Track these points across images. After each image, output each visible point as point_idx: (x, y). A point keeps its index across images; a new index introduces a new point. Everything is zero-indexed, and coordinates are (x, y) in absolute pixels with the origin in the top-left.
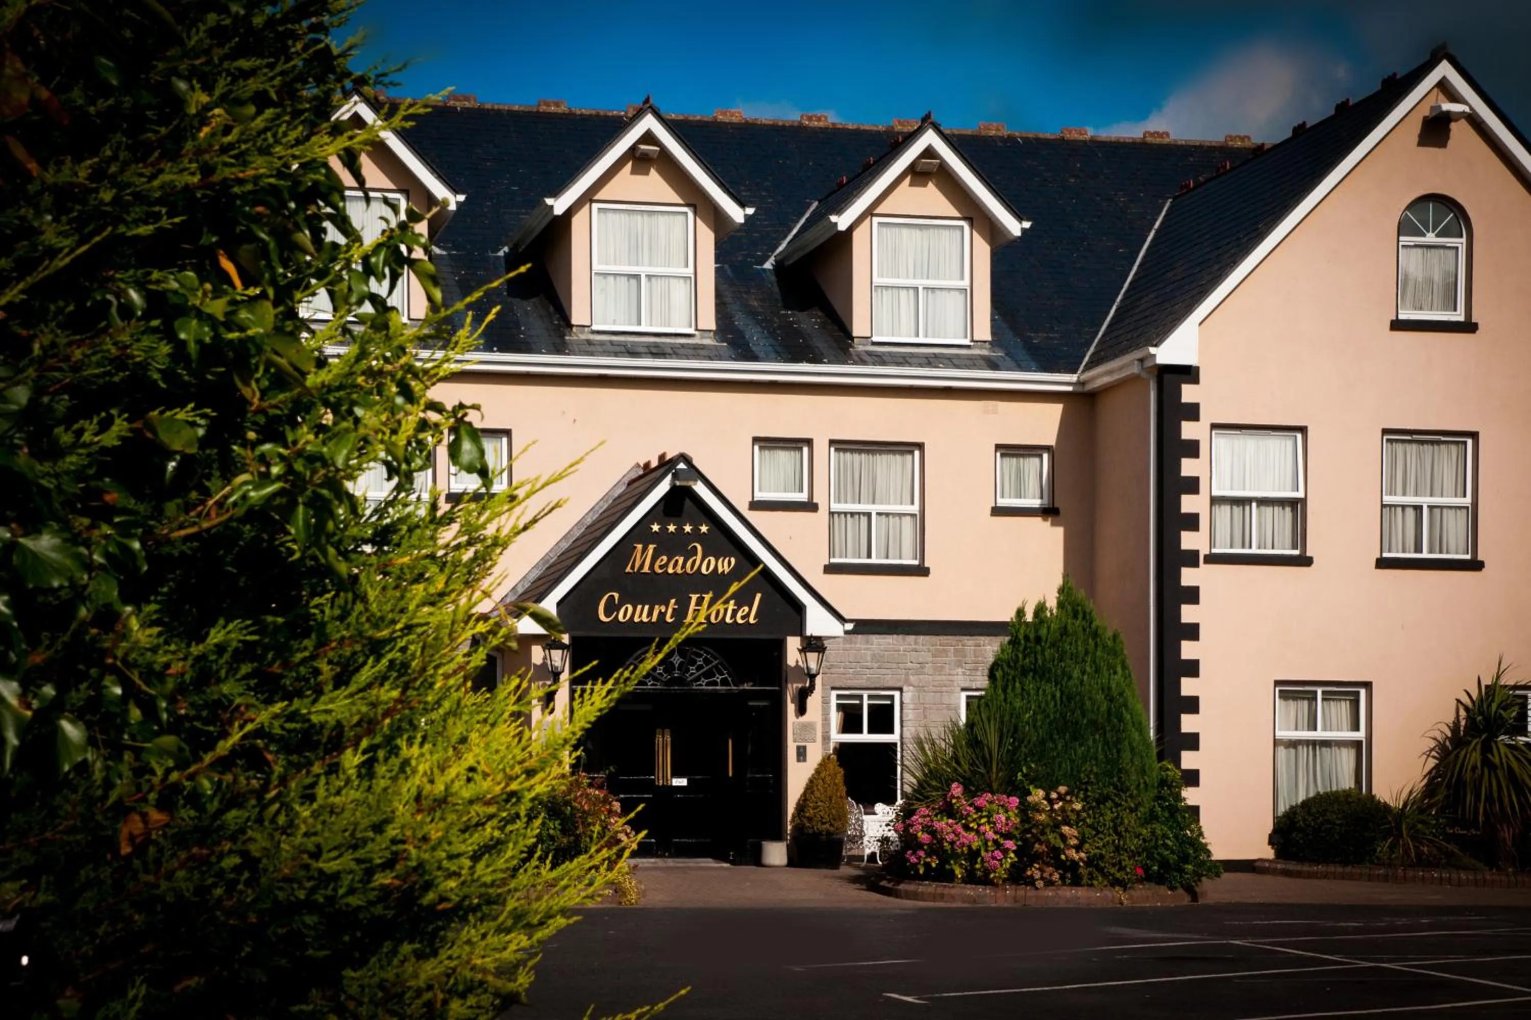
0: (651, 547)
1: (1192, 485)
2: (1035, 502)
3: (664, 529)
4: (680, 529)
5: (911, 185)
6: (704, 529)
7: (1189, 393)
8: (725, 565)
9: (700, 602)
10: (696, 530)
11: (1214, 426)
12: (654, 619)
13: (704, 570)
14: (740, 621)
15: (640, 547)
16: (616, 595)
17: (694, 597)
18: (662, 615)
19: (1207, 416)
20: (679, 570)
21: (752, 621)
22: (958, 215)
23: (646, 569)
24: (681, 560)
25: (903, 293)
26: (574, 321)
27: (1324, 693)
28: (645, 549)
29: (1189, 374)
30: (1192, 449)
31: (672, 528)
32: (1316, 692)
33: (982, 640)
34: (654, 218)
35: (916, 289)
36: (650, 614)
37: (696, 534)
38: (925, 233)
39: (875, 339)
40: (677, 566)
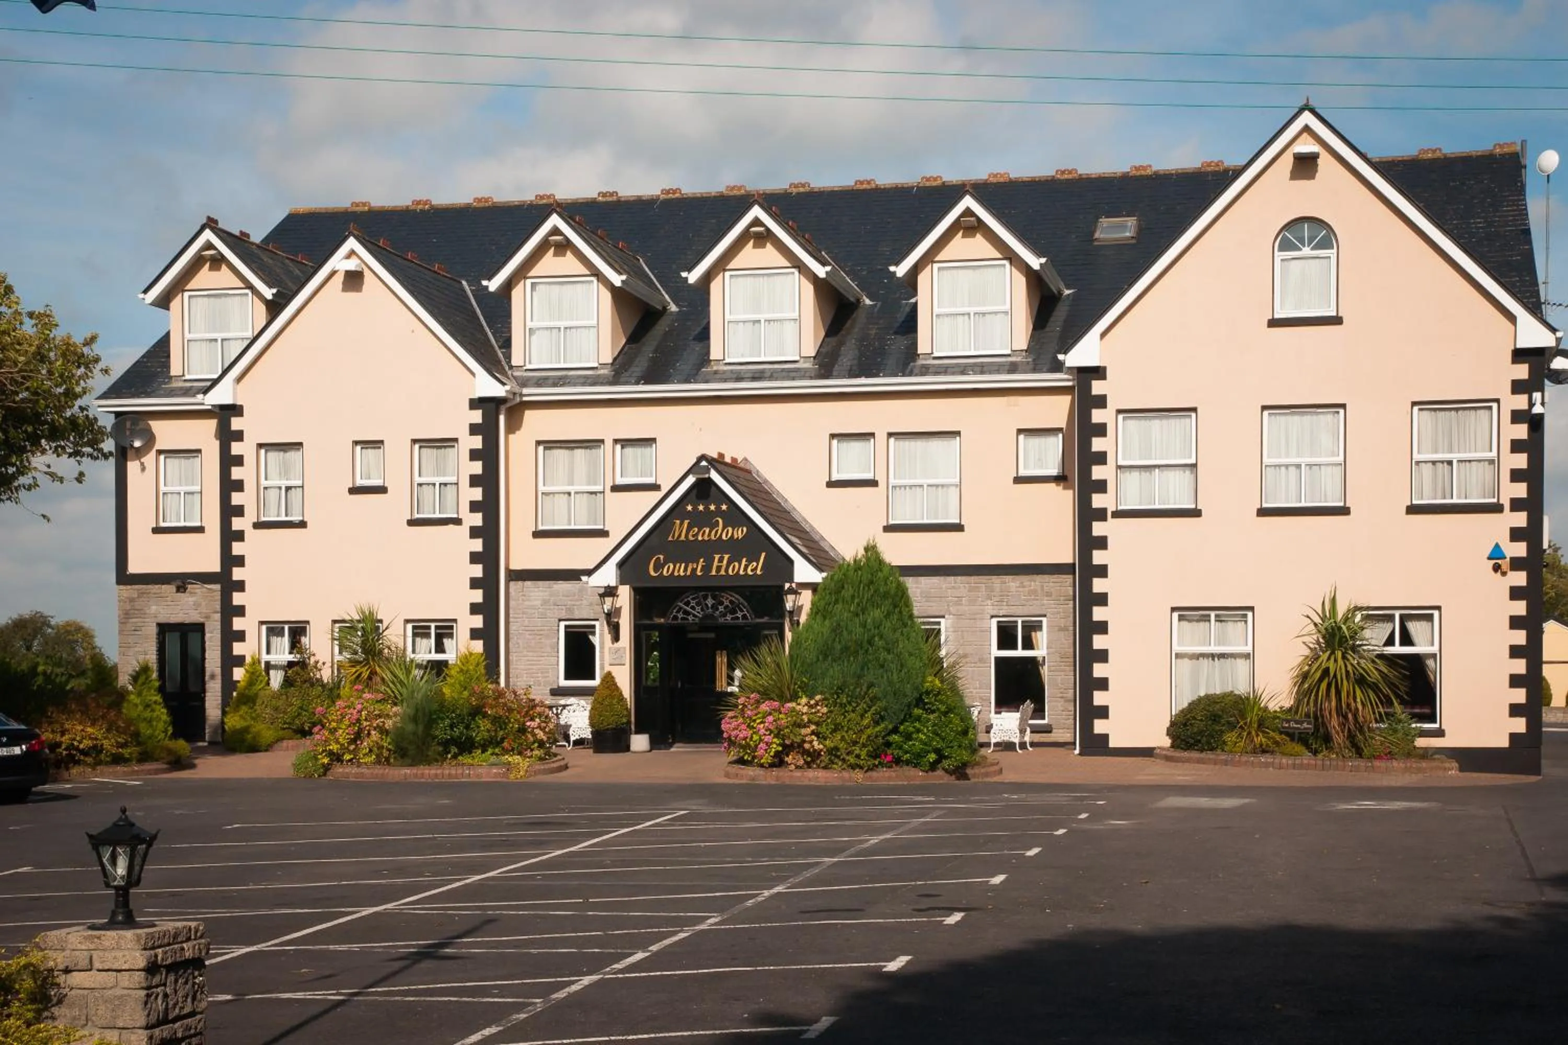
0: (686, 522)
1: (1101, 458)
2: (1054, 471)
3: (695, 508)
4: (707, 508)
5: (963, 237)
6: (724, 507)
7: (1097, 388)
8: (740, 533)
9: (721, 560)
10: (718, 508)
11: (1119, 411)
12: (688, 573)
13: (724, 537)
14: (750, 573)
15: (678, 522)
16: (662, 557)
17: (717, 557)
18: (694, 570)
19: (1113, 404)
20: (706, 538)
21: (759, 572)
22: (1000, 256)
23: (683, 538)
24: (707, 530)
25: (960, 318)
26: (712, 358)
27: (1216, 616)
28: (682, 524)
29: (1098, 372)
30: (1101, 430)
31: (701, 508)
32: (1209, 616)
33: (1008, 578)
34: (772, 278)
35: (969, 314)
36: (685, 570)
37: (719, 512)
38: (978, 272)
39: (936, 354)
40: (705, 534)
